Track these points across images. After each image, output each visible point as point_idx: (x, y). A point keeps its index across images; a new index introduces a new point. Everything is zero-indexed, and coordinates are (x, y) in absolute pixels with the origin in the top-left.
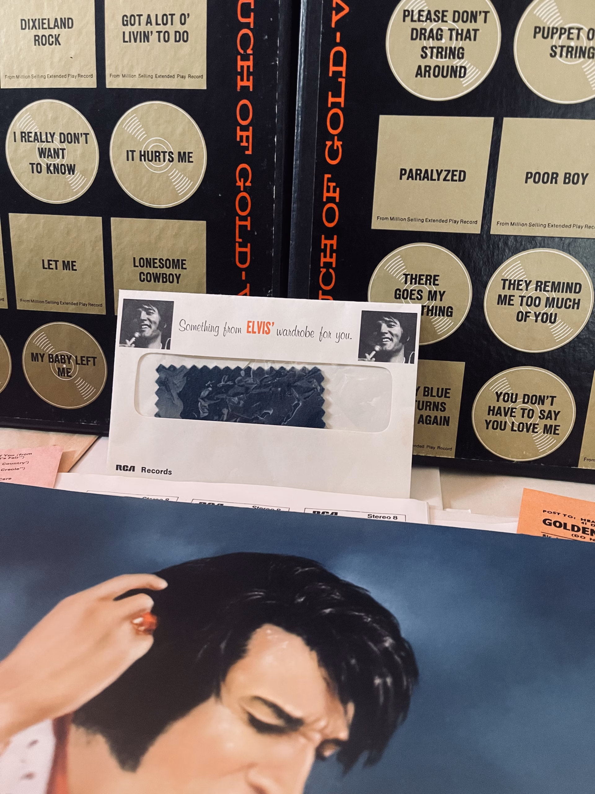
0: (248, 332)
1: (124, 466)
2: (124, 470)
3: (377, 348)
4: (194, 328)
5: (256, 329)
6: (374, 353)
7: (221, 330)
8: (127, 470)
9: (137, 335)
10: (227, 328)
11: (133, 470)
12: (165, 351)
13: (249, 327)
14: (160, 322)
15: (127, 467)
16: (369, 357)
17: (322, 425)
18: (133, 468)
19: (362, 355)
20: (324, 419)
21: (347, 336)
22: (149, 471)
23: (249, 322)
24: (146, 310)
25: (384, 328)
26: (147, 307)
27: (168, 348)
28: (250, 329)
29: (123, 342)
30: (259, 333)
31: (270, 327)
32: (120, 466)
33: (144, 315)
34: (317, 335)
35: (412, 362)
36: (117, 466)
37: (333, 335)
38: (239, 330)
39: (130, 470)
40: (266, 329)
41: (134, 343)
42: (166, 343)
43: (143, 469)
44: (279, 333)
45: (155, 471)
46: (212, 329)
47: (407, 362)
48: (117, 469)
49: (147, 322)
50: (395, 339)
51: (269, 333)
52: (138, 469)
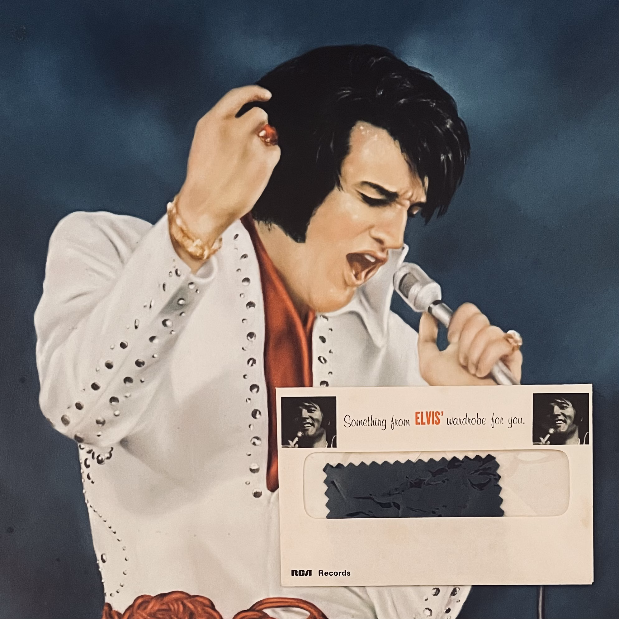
0: (417, 423)
1: (300, 571)
2: (300, 575)
3: (552, 431)
4: (360, 423)
5: (425, 420)
6: (548, 436)
7: (389, 424)
8: (303, 575)
9: (300, 434)
10: (394, 421)
11: (310, 574)
12: (332, 449)
13: (417, 418)
14: (323, 419)
15: (303, 571)
16: (543, 440)
17: (501, 513)
18: (310, 572)
19: (536, 440)
20: (503, 507)
21: (520, 421)
22: (326, 574)
23: (417, 413)
24: (306, 407)
25: (557, 410)
26: (307, 404)
27: (335, 446)
28: (419, 421)
29: (285, 443)
30: (429, 423)
31: (440, 417)
32: (296, 571)
33: (305, 413)
34: (488, 421)
35: (587, 443)
36: (293, 571)
37: (505, 421)
38: (408, 422)
39: (306, 575)
40: (435, 419)
41: (297, 443)
42: (332, 442)
43: (321, 573)
44: (449, 422)
45: (333, 574)
46: (379, 423)
47: (582, 443)
48: (293, 575)
49: (309, 421)
50: (569, 421)
51: (438, 423)
52: (315, 573)
